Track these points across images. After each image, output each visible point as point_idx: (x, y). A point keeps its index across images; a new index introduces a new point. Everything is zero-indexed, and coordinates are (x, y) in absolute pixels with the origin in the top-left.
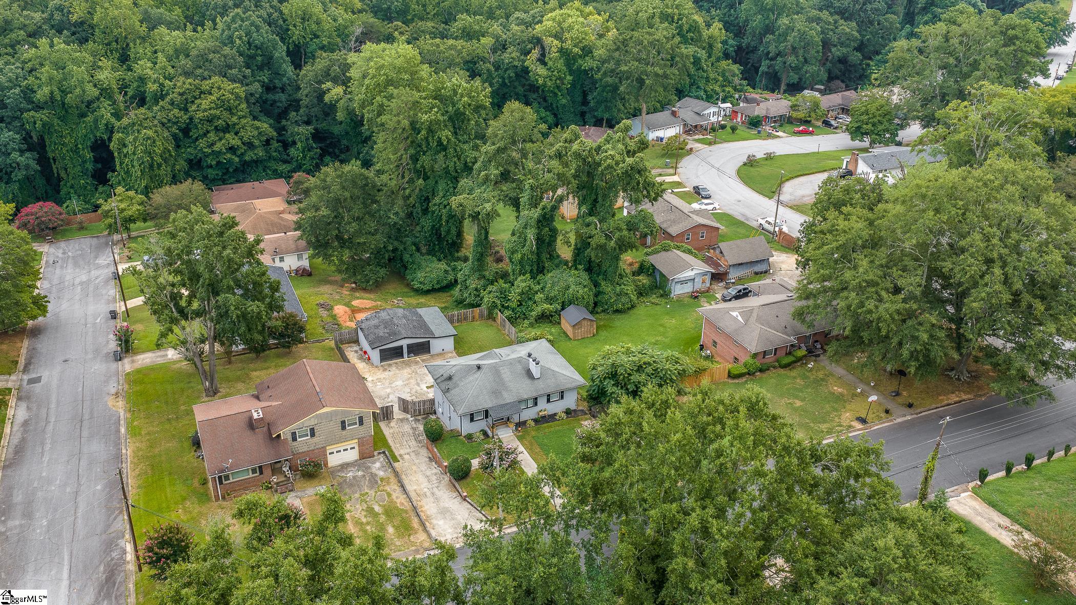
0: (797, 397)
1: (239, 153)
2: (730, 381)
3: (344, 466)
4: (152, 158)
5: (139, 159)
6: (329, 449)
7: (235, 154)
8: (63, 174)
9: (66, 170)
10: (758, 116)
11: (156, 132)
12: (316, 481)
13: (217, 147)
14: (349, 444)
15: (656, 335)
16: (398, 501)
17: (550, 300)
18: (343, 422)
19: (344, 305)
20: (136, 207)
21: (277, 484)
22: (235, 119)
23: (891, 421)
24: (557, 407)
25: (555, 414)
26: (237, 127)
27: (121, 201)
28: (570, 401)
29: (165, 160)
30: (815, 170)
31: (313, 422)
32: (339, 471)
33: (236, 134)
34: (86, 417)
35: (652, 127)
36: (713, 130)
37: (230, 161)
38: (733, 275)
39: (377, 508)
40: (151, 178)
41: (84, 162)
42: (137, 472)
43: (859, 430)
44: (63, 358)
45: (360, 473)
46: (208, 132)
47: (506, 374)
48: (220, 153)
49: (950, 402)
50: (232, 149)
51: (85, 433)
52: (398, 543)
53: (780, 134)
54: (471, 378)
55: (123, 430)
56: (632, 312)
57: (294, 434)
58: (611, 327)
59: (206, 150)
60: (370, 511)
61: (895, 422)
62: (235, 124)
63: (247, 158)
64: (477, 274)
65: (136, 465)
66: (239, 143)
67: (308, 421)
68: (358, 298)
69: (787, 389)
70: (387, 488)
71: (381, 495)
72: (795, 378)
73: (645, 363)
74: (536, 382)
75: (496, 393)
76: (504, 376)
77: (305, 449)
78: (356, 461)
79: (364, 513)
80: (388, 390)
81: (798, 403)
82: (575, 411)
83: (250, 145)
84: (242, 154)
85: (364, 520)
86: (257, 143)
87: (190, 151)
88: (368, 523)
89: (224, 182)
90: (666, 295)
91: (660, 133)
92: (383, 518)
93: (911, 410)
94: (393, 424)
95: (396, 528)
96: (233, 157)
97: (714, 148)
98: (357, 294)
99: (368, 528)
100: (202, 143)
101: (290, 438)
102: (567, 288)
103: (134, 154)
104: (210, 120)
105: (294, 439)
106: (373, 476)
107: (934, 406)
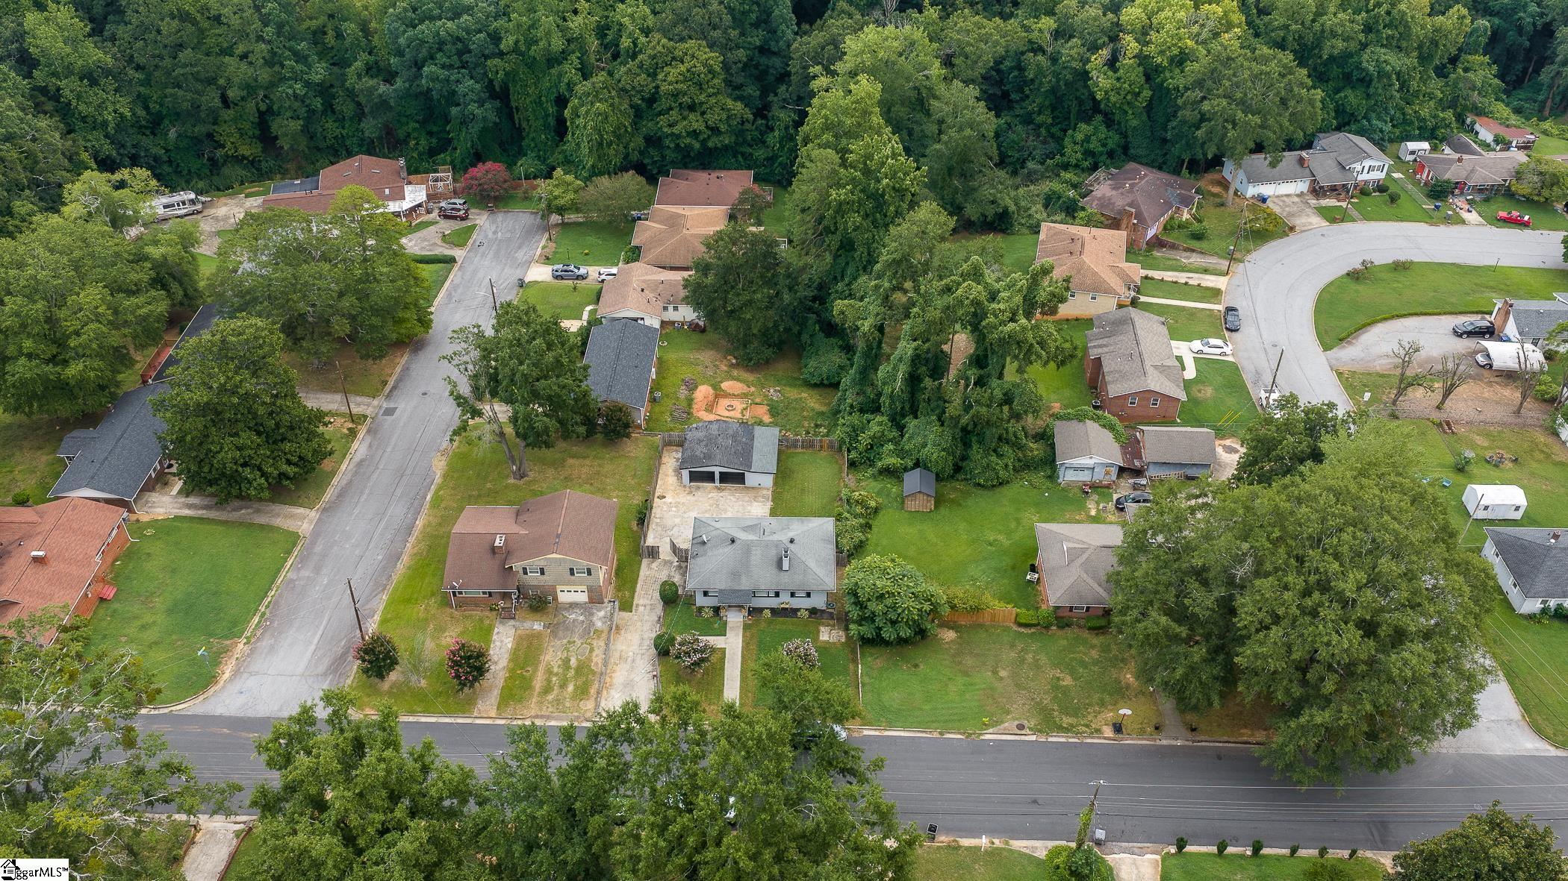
0: (1072, 673)
1: (701, 138)
2: (1015, 628)
3: (573, 606)
4: (601, 136)
5: (588, 136)
6: (559, 588)
7: (696, 139)
8: (524, 125)
9: (528, 121)
10: (1448, 182)
11: (612, 105)
12: (538, 616)
13: (676, 130)
14: (580, 588)
15: (1000, 532)
16: (595, 659)
17: (901, 453)
18: (572, 570)
19: (712, 385)
20: (571, 196)
21: (503, 608)
22: (702, 98)
23: (1155, 740)
24: (801, 603)
25: (798, 610)
26: (705, 106)
27: (557, 186)
28: (819, 602)
29: (619, 137)
30: (1448, 309)
31: (542, 564)
32: (566, 609)
33: (703, 113)
34: (408, 472)
35: (1255, 179)
36: (1364, 193)
37: (689, 147)
38: (1152, 472)
39: (573, 662)
40: (599, 157)
41: (547, 115)
42: (416, 550)
43: (1105, 738)
44: (423, 390)
45: (581, 618)
46: (671, 109)
47: (756, 556)
48: (679, 136)
49: (1250, 740)
50: (695, 134)
51: (398, 492)
52: (568, 704)
53: (1473, 217)
54: (721, 550)
55: (429, 497)
56: (998, 490)
57: (525, 569)
58: (960, 505)
59: (665, 130)
60: (566, 662)
61: (1158, 742)
62: (701, 103)
63: (710, 144)
64: (857, 389)
65: (418, 541)
66: (703, 128)
67: (538, 562)
68: (733, 379)
69: (1071, 659)
70: (595, 643)
71: (585, 648)
72: (1093, 647)
73: (888, 592)
74: (782, 574)
75: (735, 575)
76: (753, 558)
77: (535, 583)
78: (586, 603)
79: (560, 662)
80: (677, 521)
81: (1068, 681)
82: (823, 611)
83: (715, 130)
84: (704, 139)
85: (555, 670)
86: (723, 127)
87: (648, 126)
88: (557, 674)
89: (686, 167)
90: (1052, 477)
91: (1266, 190)
92: (572, 673)
93: (1189, 735)
94: (654, 565)
95: (576, 688)
96: (694, 142)
97: (1336, 226)
98: (735, 373)
99: (554, 679)
100: (663, 121)
101: (521, 571)
102: (924, 445)
103: (585, 127)
104: (675, 95)
105: (525, 573)
106: (592, 624)
107: (1225, 738)
